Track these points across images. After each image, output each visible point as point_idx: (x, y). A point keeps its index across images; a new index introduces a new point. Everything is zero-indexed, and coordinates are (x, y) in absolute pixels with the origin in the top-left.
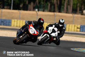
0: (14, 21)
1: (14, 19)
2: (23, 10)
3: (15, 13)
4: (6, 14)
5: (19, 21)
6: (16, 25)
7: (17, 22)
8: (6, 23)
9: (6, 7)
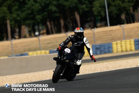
0: (117, 44)
1: (115, 41)
2: (128, 23)
3: (116, 30)
4: (101, 35)
5: (123, 42)
6: (120, 49)
7: (121, 44)
8: (104, 49)
9: (98, 24)
